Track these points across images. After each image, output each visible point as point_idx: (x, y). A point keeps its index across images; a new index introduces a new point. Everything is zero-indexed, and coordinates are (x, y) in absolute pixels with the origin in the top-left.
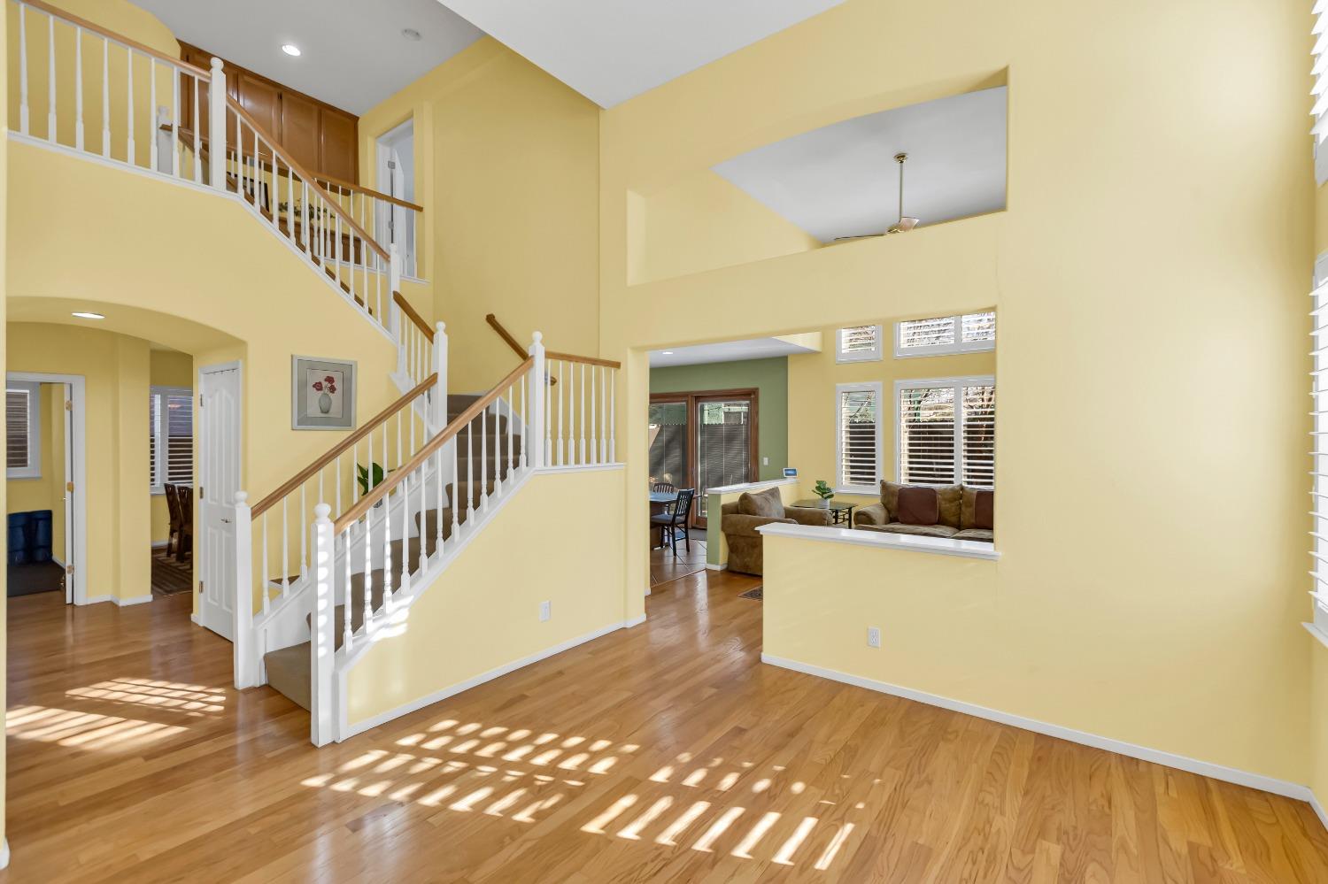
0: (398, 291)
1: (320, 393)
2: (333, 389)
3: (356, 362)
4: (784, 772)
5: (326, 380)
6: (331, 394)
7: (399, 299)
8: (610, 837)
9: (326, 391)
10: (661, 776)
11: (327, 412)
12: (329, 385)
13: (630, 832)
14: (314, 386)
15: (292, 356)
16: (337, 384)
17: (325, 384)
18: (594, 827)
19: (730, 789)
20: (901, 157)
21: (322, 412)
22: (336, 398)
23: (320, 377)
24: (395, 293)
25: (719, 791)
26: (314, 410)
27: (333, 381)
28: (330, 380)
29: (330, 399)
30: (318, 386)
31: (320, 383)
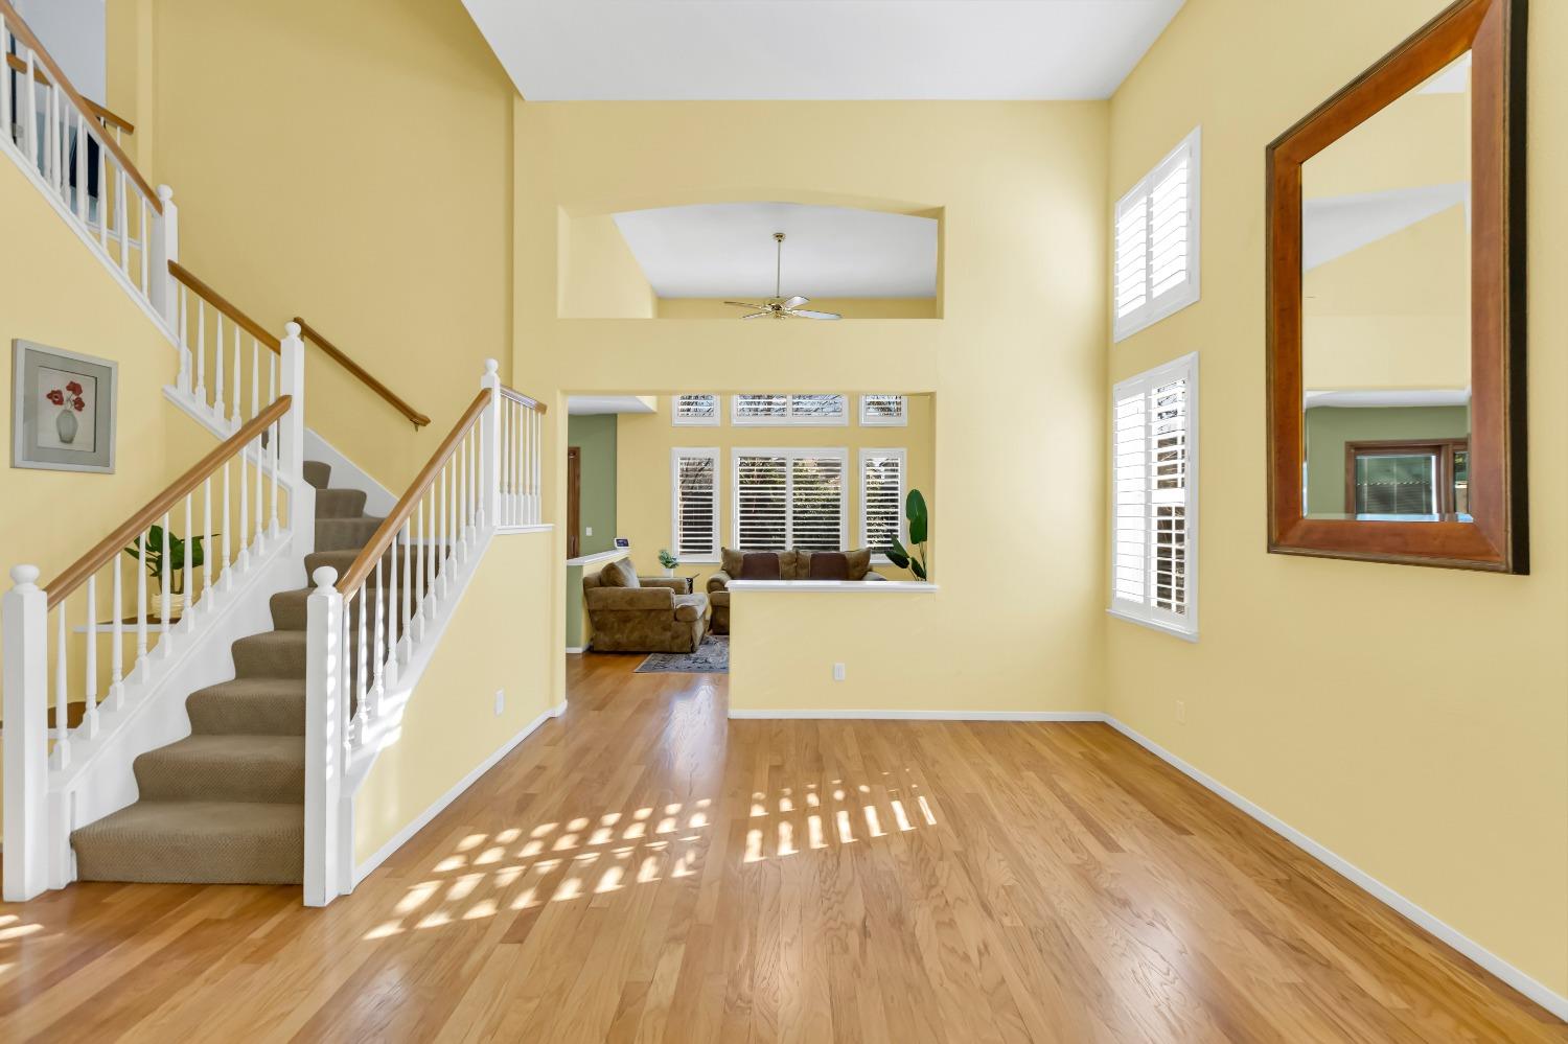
0: (176, 261)
1: (60, 408)
2: (79, 404)
3: (116, 364)
5: (69, 388)
6: (76, 412)
7: (176, 271)
9: (69, 406)
11: (70, 441)
12: (74, 397)
14: (50, 396)
15: (14, 342)
16: (87, 396)
17: (67, 394)
20: (779, 237)
21: (63, 441)
22: (84, 418)
23: (60, 383)
24: (171, 265)
26: (49, 437)
27: (81, 392)
28: (74, 388)
29: (74, 419)
30: (55, 397)
31: (59, 392)
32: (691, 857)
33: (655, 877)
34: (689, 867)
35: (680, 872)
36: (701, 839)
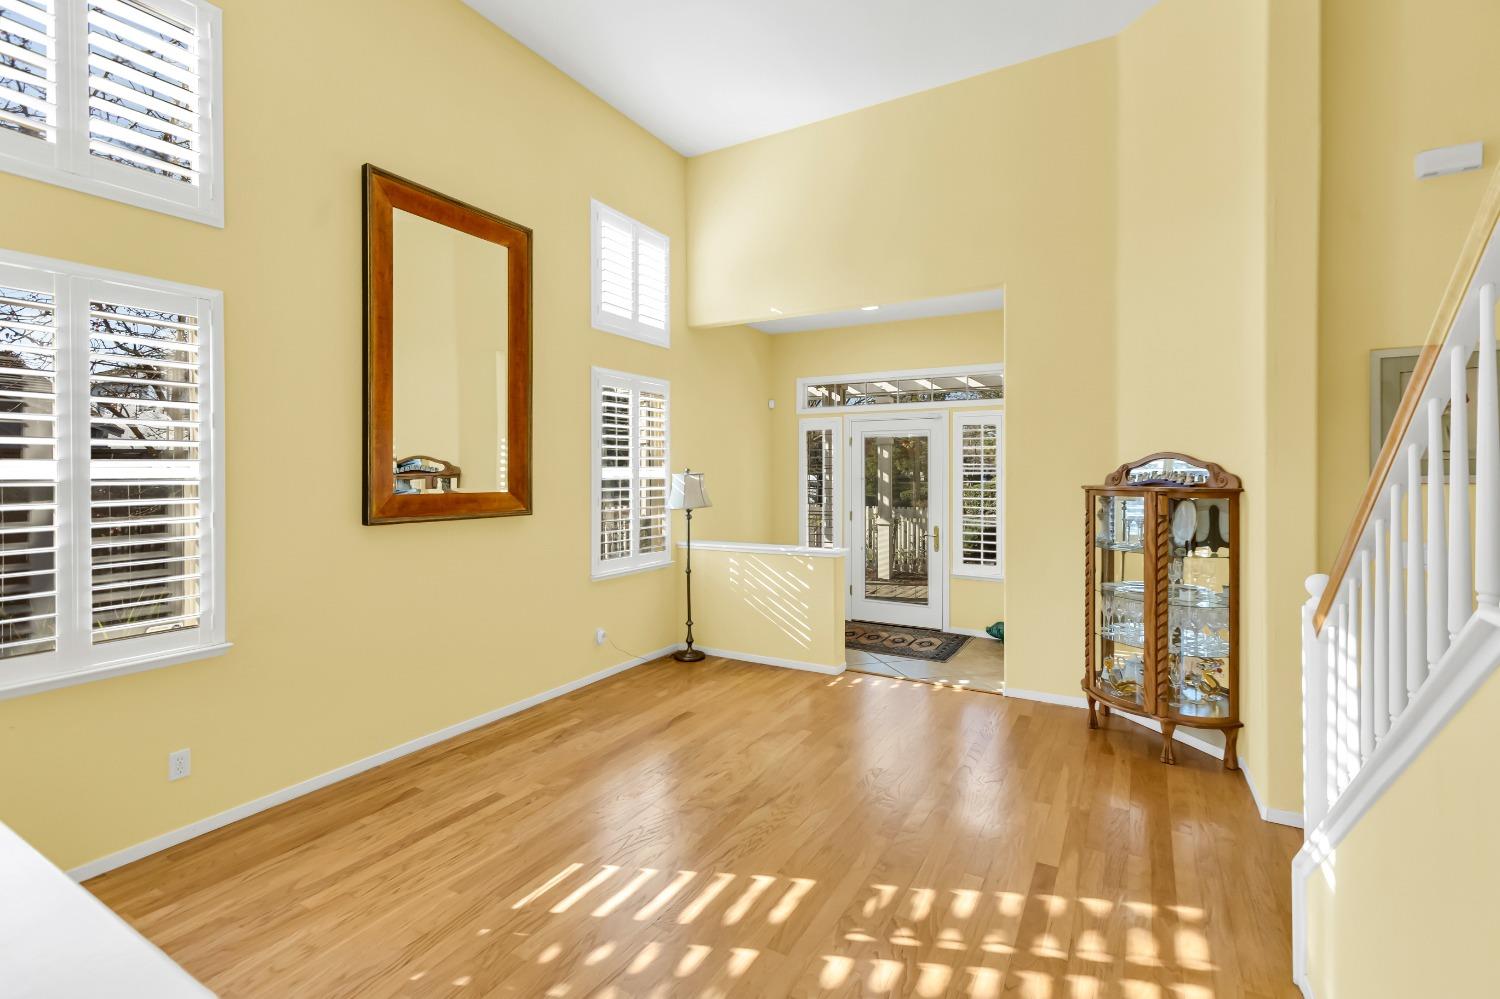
4: (549, 986)
8: (781, 876)
10: (742, 958)
13: (763, 882)
18: (804, 885)
19: (644, 947)
25: (660, 941)
32: (870, 906)
33: (916, 892)
34: (876, 893)
35: (888, 891)
36: (845, 933)
